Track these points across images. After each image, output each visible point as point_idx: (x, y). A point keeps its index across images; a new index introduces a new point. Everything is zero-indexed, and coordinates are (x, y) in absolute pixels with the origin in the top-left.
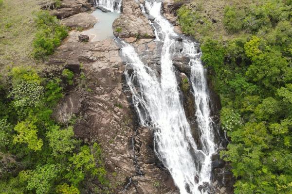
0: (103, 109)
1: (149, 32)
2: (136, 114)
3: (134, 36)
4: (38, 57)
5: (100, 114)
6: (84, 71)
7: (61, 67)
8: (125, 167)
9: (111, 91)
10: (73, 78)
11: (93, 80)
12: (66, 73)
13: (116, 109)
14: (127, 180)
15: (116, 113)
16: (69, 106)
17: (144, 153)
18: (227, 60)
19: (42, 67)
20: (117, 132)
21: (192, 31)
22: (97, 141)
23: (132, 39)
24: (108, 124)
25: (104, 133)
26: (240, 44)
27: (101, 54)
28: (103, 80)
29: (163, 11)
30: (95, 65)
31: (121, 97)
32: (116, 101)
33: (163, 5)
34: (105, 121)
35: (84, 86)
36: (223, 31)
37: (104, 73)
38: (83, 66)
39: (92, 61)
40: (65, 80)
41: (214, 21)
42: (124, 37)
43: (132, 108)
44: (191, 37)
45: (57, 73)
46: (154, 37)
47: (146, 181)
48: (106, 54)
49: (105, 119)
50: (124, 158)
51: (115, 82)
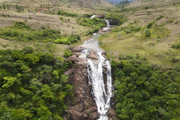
0: (78, 76)
1: (97, 58)
2: (88, 79)
3: (92, 58)
4: (64, 56)
5: (77, 77)
6: (76, 63)
7: (69, 60)
8: (81, 96)
9: (82, 70)
10: (72, 64)
11: (77, 67)
12: (70, 62)
13: (82, 76)
14: (80, 101)
15: (82, 77)
16: (69, 72)
17: (88, 92)
18: (118, 66)
19: (65, 59)
20: (81, 84)
21: (109, 58)
22: (74, 84)
23: (91, 59)
24: (79, 80)
25: (77, 83)
26: (122, 62)
27: (82, 61)
28: (81, 67)
29: (102, 54)
30: (79, 63)
31: (84, 73)
32: (83, 74)
33: (102, 53)
34: (78, 79)
35: (74, 68)
36: (118, 59)
37: (81, 65)
38: (76, 62)
39: (78, 61)
40: (69, 64)
41: (116, 57)
42: (89, 58)
43: (87, 77)
44: (108, 60)
45: (68, 62)
46: (98, 59)
47: (87, 101)
48: (83, 61)
49: (78, 78)
50: (81, 93)
51: (84, 68)
